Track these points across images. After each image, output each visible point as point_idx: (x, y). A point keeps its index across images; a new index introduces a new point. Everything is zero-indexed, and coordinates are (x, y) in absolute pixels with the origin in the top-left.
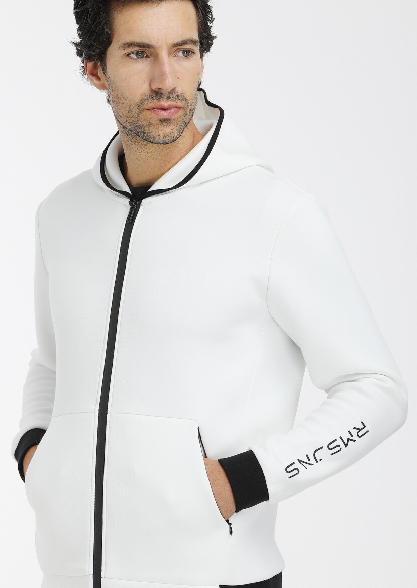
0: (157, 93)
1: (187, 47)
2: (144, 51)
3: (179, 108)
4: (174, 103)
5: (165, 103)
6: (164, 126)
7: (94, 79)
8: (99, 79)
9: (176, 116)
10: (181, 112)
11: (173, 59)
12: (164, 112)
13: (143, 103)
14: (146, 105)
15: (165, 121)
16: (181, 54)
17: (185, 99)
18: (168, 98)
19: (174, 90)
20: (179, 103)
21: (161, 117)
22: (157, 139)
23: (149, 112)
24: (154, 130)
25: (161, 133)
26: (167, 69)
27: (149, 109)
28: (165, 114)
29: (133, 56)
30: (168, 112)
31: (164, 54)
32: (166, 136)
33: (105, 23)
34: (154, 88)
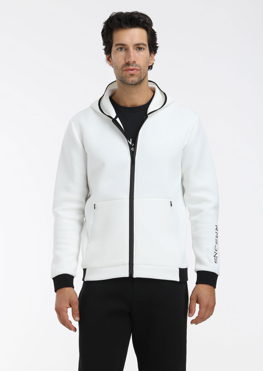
0: (128, 64)
1: (141, 46)
2: (123, 47)
3: (138, 70)
4: (135, 68)
5: (131, 67)
6: (132, 77)
7: (109, 62)
8: (110, 62)
9: (136, 74)
10: (138, 72)
11: (135, 51)
12: (131, 71)
13: (123, 68)
14: (124, 69)
15: (132, 75)
16: (138, 49)
17: (139, 66)
18: (132, 66)
19: (134, 62)
20: (137, 68)
21: (130, 73)
22: (129, 82)
23: (125, 72)
24: (128, 79)
25: (131, 80)
26: (132, 54)
27: (125, 70)
28: (132, 72)
29: (119, 49)
30: (133, 71)
31: (131, 49)
32: (132, 81)
33: (110, 38)
34: (127, 61)
